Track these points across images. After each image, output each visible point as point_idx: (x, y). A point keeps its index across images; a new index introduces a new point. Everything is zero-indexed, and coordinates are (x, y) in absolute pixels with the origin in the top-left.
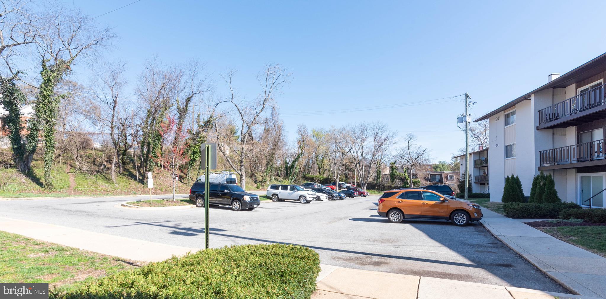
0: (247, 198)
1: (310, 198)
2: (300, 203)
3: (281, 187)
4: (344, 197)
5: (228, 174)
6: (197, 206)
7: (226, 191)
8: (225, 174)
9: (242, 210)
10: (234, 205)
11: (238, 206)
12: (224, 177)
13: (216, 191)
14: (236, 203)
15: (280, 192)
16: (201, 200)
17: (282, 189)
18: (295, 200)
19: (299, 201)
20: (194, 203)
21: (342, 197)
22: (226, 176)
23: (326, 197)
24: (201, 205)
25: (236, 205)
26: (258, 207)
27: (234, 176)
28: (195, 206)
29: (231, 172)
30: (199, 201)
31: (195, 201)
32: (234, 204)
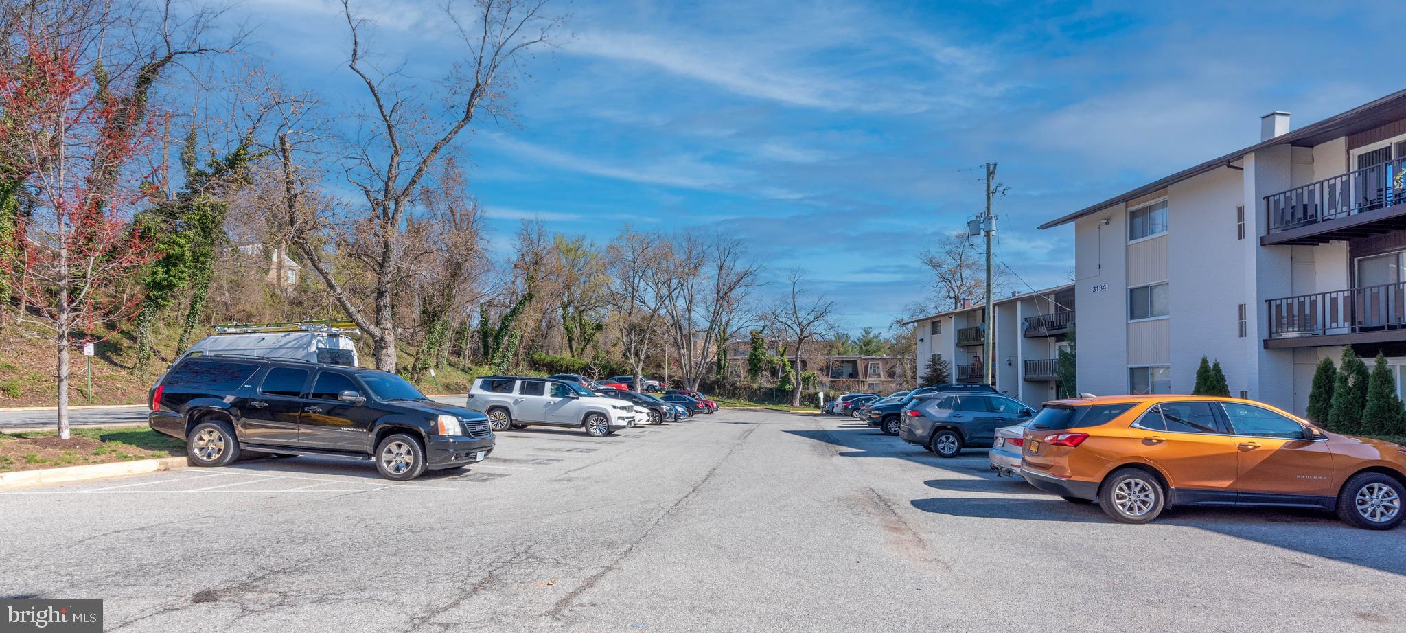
0: (450, 426)
1: (619, 418)
2: (588, 434)
3: (518, 383)
4: (683, 414)
5: (325, 335)
6: (194, 462)
7: (348, 395)
8: (313, 337)
9: (427, 474)
10: (385, 456)
11: (410, 459)
12: (309, 344)
13: (296, 394)
14: (399, 446)
15: (516, 402)
16: (216, 434)
17: (522, 392)
18: (569, 426)
19: (583, 429)
20: (181, 448)
21: (681, 415)
22: (314, 342)
23: (648, 413)
24: (215, 457)
25: (398, 453)
26: (490, 456)
27: (346, 344)
28: (184, 459)
29: (335, 330)
30: (206, 437)
31: (182, 436)
32: (390, 452)
